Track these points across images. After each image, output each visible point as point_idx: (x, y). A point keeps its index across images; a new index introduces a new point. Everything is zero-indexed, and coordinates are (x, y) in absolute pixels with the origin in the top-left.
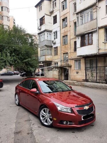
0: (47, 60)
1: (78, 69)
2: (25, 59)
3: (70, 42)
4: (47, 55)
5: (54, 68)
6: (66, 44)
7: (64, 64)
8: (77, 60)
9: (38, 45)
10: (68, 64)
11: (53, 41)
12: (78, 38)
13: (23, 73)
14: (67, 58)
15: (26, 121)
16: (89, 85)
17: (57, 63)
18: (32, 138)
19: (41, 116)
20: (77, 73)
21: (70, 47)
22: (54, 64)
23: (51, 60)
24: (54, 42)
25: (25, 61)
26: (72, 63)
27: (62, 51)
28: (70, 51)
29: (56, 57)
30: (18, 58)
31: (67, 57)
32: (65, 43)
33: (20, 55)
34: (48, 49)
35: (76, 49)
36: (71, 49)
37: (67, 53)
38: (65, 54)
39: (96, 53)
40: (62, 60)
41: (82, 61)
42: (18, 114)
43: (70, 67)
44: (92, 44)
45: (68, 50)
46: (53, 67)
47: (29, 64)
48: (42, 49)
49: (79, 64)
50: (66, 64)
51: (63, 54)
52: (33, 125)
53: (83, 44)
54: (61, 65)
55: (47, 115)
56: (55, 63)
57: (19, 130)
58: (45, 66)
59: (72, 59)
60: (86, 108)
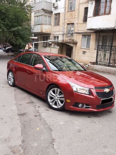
0: (44, 31)
1: (85, 47)
2: (13, 26)
3: (79, 8)
4: (44, 24)
5: (53, 44)
6: (73, 10)
7: (67, 39)
8: (86, 35)
9: (32, 7)
10: (73, 40)
11: (54, 4)
12: (91, 3)
13: (7, 48)
14: (73, 31)
15: (28, 103)
16: (100, 68)
17: (58, 37)
18: (42, 120)
19: (49, 97)
20: (84, 52)
21: (78, 15)
22: (53, 38)
23: (49, 32)
24: (55, 6)
25: (13, 29)
26: (78, 38)
27: (66, 20)
28: (77, 21)
29: (57, 28)
30: (4, 24)
31: (72, 29)
32: (71, 8)
33: (6, 20)
34: (46, 16)
35: (87, 19)
36: (78, 19)
37: (73, 24)
38: (70, 25)
39: (114, 26)
40: (65, 33)
41: (93, 37)
42: (15, 95)
43: (76, 44)
44: (109, 13)
45: (75, 19)
46: (51, 43)
47: (19, 34)
48: (38, 14)
49: (87, 41)
50: (70, 39)
51: (68, 24)
52: (38, 107)
53: (97, 13)
54: (63, 40)
55: (57, 97)
56: (55, 37)
57: (23, 112)
58: (39, 40)
59: (79, 33)
60: (107, 90)
